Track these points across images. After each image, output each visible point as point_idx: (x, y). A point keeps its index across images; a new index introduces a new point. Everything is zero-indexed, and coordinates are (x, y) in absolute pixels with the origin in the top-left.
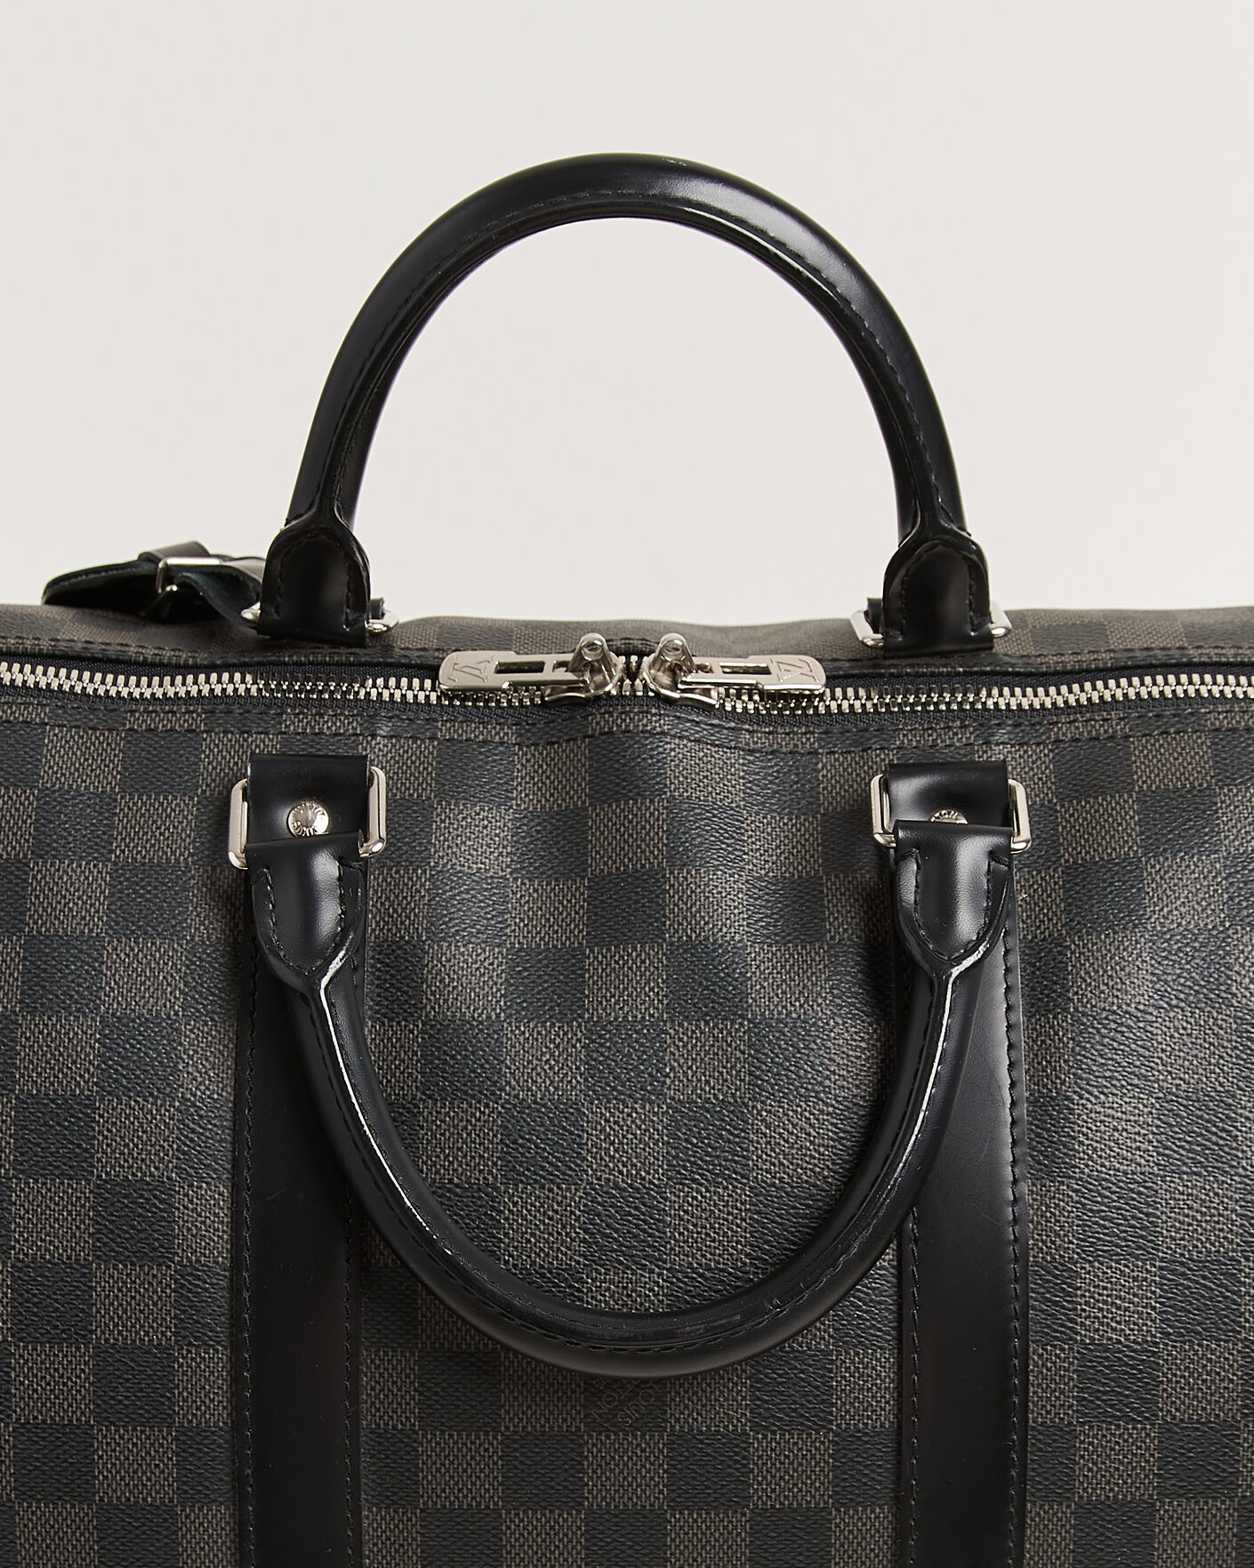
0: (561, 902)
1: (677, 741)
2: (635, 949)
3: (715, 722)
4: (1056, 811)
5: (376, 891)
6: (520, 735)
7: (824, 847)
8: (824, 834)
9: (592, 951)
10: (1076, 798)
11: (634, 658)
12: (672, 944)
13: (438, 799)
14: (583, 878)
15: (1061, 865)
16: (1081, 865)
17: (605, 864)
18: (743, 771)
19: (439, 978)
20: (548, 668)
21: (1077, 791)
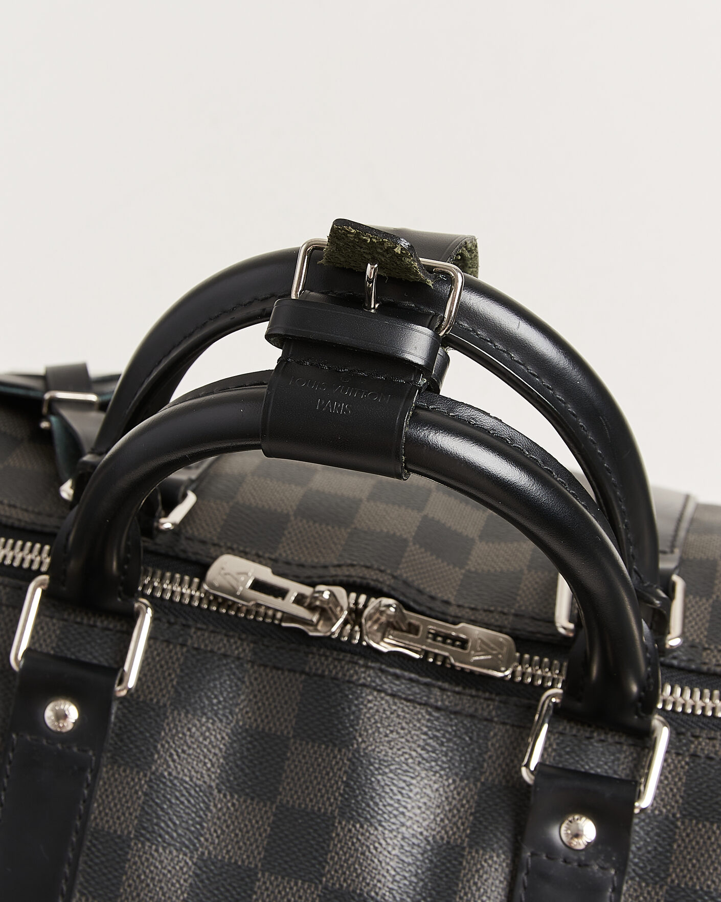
0: (250, 821)
1: (375, 693)
2: (296, 884)
3: (413, 676)
4: (677, 827)
5: (105, 783)
6: (255, 654)
7: (475, 818)
8: (478, 804)
9: (263, 875)
10: (696, 818)
11: (363, 598)
12: (326, 888)
13: (172, 707)
14: (272, 803)
15: (666, 883)
16: (683, 890)
17: (292, 797)
18: (427, 727)
19: (137, 873)
20: (292, 597)
21: (698, 811)
